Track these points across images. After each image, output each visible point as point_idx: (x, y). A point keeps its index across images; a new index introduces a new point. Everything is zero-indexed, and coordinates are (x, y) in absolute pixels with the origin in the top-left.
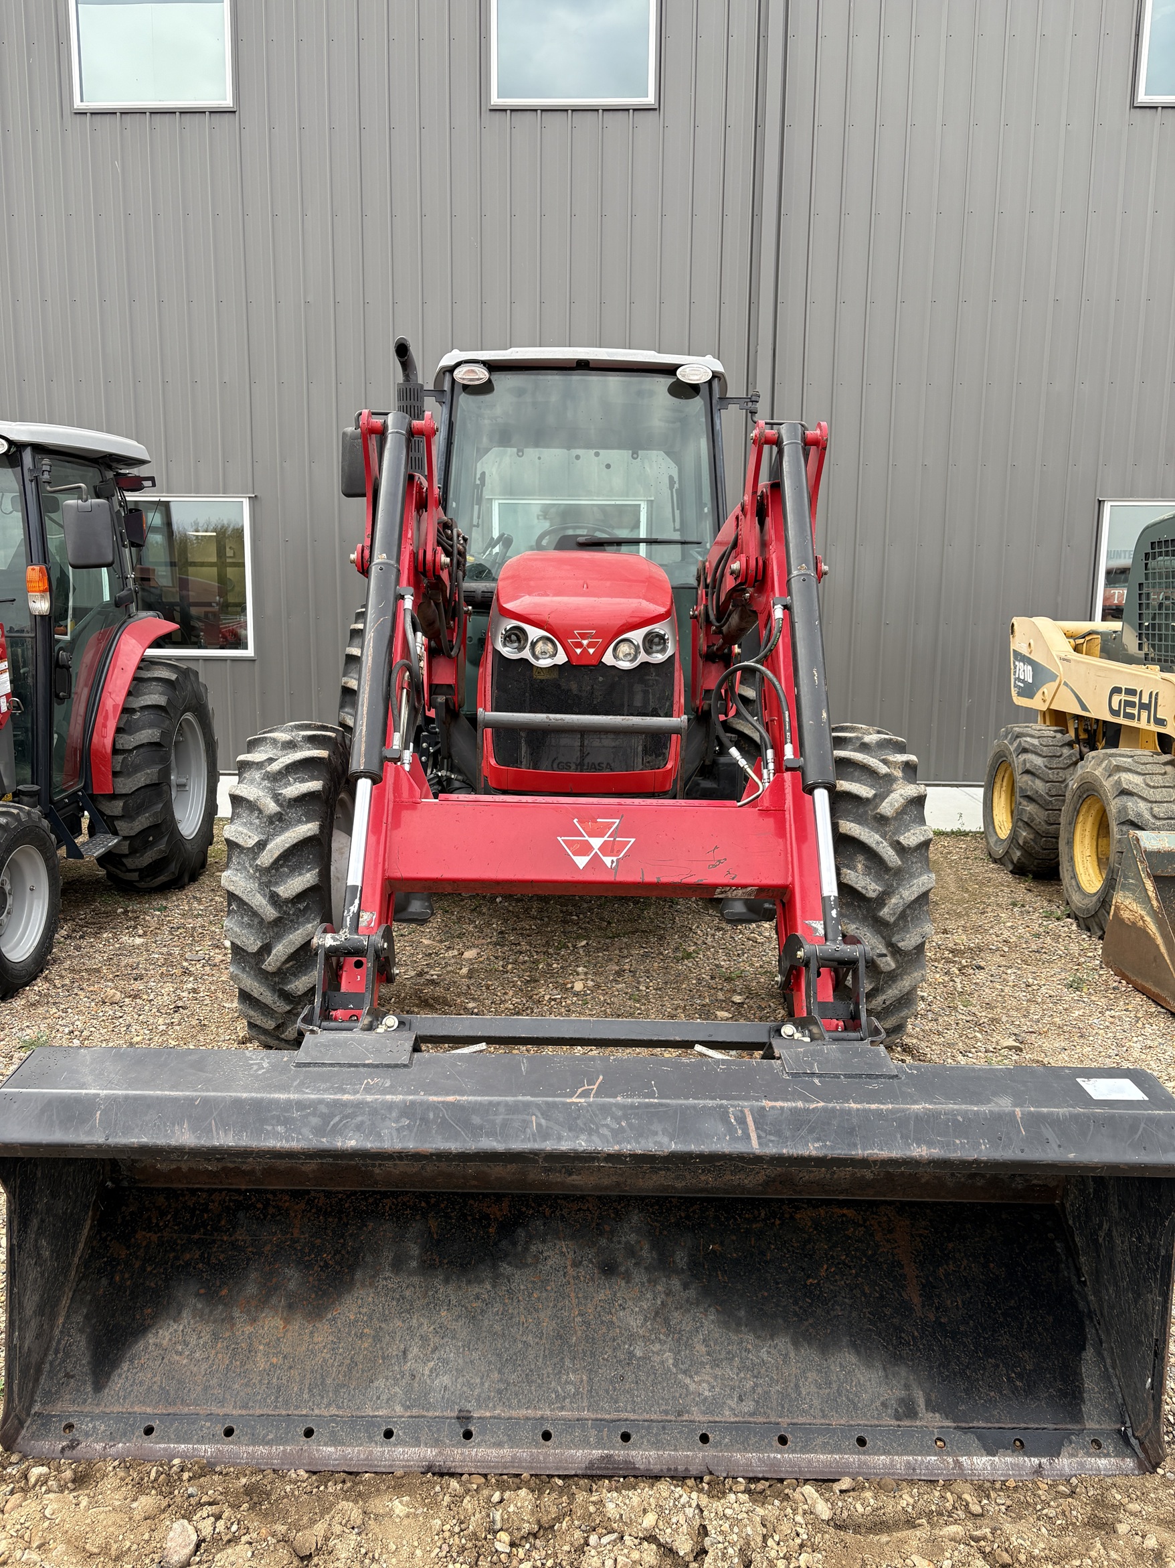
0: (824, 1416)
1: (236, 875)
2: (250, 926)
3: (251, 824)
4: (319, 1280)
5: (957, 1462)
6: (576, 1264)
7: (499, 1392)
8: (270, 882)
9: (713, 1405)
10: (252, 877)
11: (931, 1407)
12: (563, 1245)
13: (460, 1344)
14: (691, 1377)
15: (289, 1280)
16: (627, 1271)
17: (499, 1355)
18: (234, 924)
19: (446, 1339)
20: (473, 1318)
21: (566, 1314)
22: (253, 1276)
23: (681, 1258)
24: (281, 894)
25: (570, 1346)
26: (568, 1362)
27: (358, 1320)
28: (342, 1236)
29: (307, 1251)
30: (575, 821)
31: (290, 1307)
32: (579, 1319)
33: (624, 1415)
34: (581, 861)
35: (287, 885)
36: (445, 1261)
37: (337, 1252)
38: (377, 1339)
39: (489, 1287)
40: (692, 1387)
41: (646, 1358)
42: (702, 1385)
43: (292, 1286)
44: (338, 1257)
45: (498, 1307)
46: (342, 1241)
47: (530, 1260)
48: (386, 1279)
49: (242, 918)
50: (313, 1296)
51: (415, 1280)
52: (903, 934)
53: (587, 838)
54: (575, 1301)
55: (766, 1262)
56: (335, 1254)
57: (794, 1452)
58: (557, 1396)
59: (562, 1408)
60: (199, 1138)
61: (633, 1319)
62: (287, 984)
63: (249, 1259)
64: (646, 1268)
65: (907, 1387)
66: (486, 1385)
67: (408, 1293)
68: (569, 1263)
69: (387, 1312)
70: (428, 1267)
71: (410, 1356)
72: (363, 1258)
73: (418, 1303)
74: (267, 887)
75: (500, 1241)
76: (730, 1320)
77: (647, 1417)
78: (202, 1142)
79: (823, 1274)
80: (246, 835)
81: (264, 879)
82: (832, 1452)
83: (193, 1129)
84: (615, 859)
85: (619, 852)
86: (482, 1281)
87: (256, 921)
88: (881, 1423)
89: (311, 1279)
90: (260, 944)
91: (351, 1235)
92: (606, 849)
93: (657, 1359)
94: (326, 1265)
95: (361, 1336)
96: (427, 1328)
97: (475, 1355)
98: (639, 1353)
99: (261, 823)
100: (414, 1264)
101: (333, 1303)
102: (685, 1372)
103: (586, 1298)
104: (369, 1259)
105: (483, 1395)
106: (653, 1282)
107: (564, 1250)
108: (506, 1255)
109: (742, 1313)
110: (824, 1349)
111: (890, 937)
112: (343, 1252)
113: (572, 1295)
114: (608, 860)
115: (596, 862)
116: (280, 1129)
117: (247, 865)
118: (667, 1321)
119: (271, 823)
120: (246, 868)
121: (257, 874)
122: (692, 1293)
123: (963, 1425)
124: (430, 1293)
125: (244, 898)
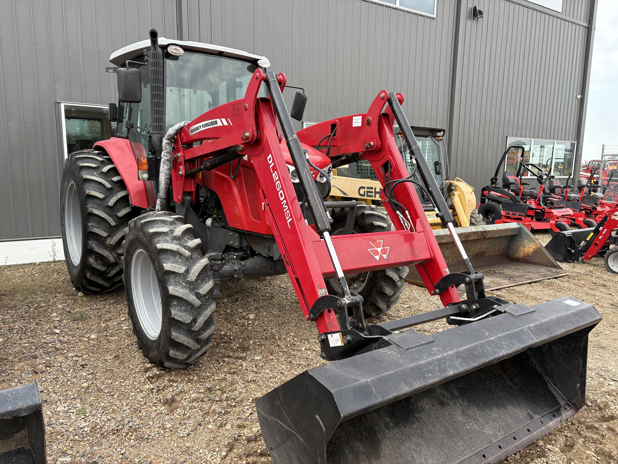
0: (518, 427)
1: (177, 287)
2: (185, 311)
3: (177, 262)
4: (369, 443)
5: (548, 426)
6: (433, 406)
7: (447, 458)
8: (194, 288)
9: (495, 436)
10: (184, 287)
11: (535, 414)
12: (425, 400)
13: (425, 447)
14: (485, 430)
15: (359, 447)
16: (447, 402)
17: (437, 446)
18: (177, 311)
19: (421, 447)
20: (421, 436)
21: (443, 423)
22: (347, 451)
23: (455, 392)
24: (201, 293)
25: (452, 434)
26: (456, 440)
27: (391, 453)
28: (363, 424)
29: (356, 434)
30: (371, 242)
31: (367, 457)
32: (447, 424)
33: (480, 449)
34: (377, 258)
35: (203, 289)
36: (399, 420)
37: (366, 431)
38: (402, 457)
39: (417, 423)
40: (487, 432)
41: (471, 429)
42: (488, 431)
43: (362, 449)
44: (367, 432)
45: (425, 430)
46: (364, 426)
47: (421, 410)
48: (388, 434)
49: (181, 307)
50: (371, 450)
51: (396, 430)
52: (403, 273)
53: (376, 249)
54: (442, 418)
55: (474, 386)
56: (366, 432)
57: (519, 441)
58: (461, 452)
59: (465, 455)
60: (410, 387)
61: (459, 418)
62: (200, 335)
63: (340, 446)
64: (450, 399)
65: (526, 410)
66: (442, 457)
67: (398, 436)
68: (431, 406)
69: (397, 446)
70: (396, 424)
71: (415, 458)
72: (375, 429)
73: (403, 438)
74: (193, 291)
75: (408, 406)
76: (481, 409)
77: (484, 447)
78: (412, 389)
79: (488, 384)
80: (178, 267)
81: (191, 287)
82: (526, 437)
83: (406, 384)
84: (386, 255)
85: (387, 252)
86: (414, 423)
87: (189, 308)
88: (529, 423)
89: (366, 444)
90: (192, 318)
91: (365, 422)
92: (384, 251)
93: (473, 428)
94: (366, 437)
95: (396, 458)
96: (413, 446)
97: (432, 449)
98: (469, 428)
99: (182, 261)
100: (392, 425)
101: (379, 450)
102: (483, 429)
103: (443, 416)
104: (377, 429)
105: (444, 461)
106: (455, 403)
107: (427, 402)
108: (414, 410)
109: (481, 404)
110: (504, 407)
111: (400, 275)
112: (368, 429)
113: (440, 416)
114: (385, 256)
115: (381, 257)
116: (430, 375)
117: (181, 282)
118: (467, 414)
119: (188, 260)
120: (181, 283)
121: (188, 285)
122: (466, 403)
123: (543, 415)
124: (404, 433)
125: (184, 297)
